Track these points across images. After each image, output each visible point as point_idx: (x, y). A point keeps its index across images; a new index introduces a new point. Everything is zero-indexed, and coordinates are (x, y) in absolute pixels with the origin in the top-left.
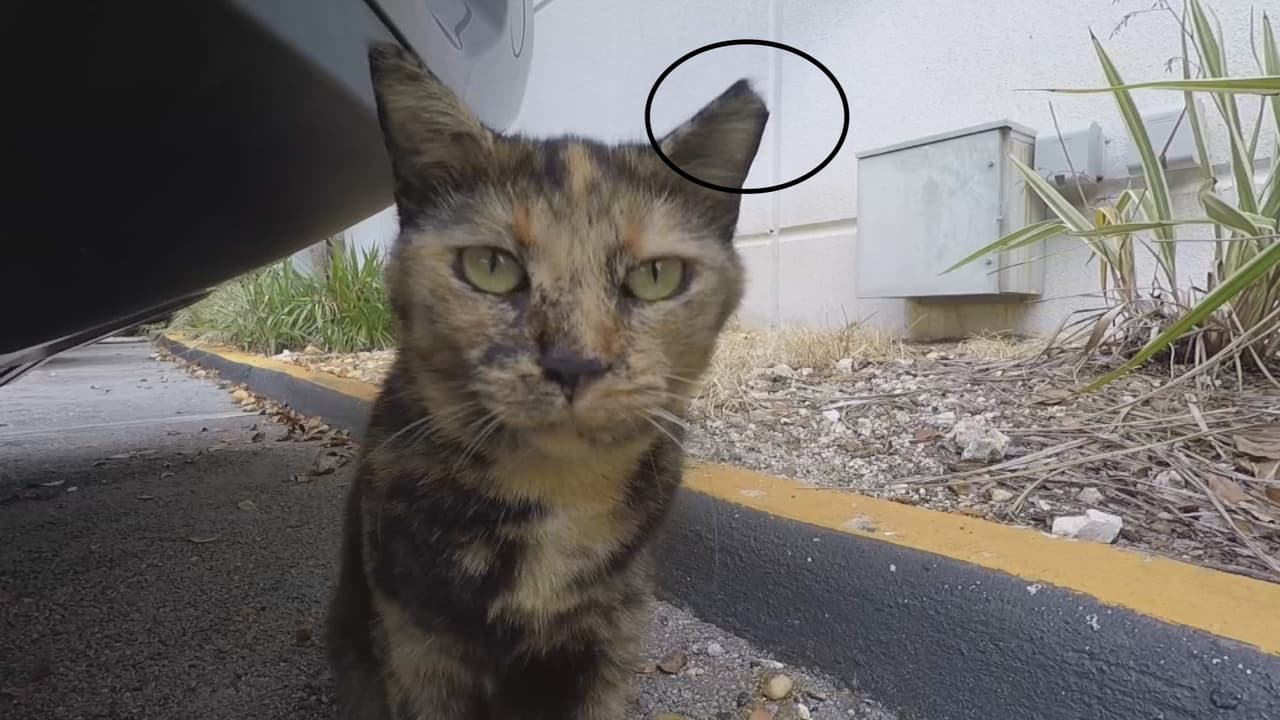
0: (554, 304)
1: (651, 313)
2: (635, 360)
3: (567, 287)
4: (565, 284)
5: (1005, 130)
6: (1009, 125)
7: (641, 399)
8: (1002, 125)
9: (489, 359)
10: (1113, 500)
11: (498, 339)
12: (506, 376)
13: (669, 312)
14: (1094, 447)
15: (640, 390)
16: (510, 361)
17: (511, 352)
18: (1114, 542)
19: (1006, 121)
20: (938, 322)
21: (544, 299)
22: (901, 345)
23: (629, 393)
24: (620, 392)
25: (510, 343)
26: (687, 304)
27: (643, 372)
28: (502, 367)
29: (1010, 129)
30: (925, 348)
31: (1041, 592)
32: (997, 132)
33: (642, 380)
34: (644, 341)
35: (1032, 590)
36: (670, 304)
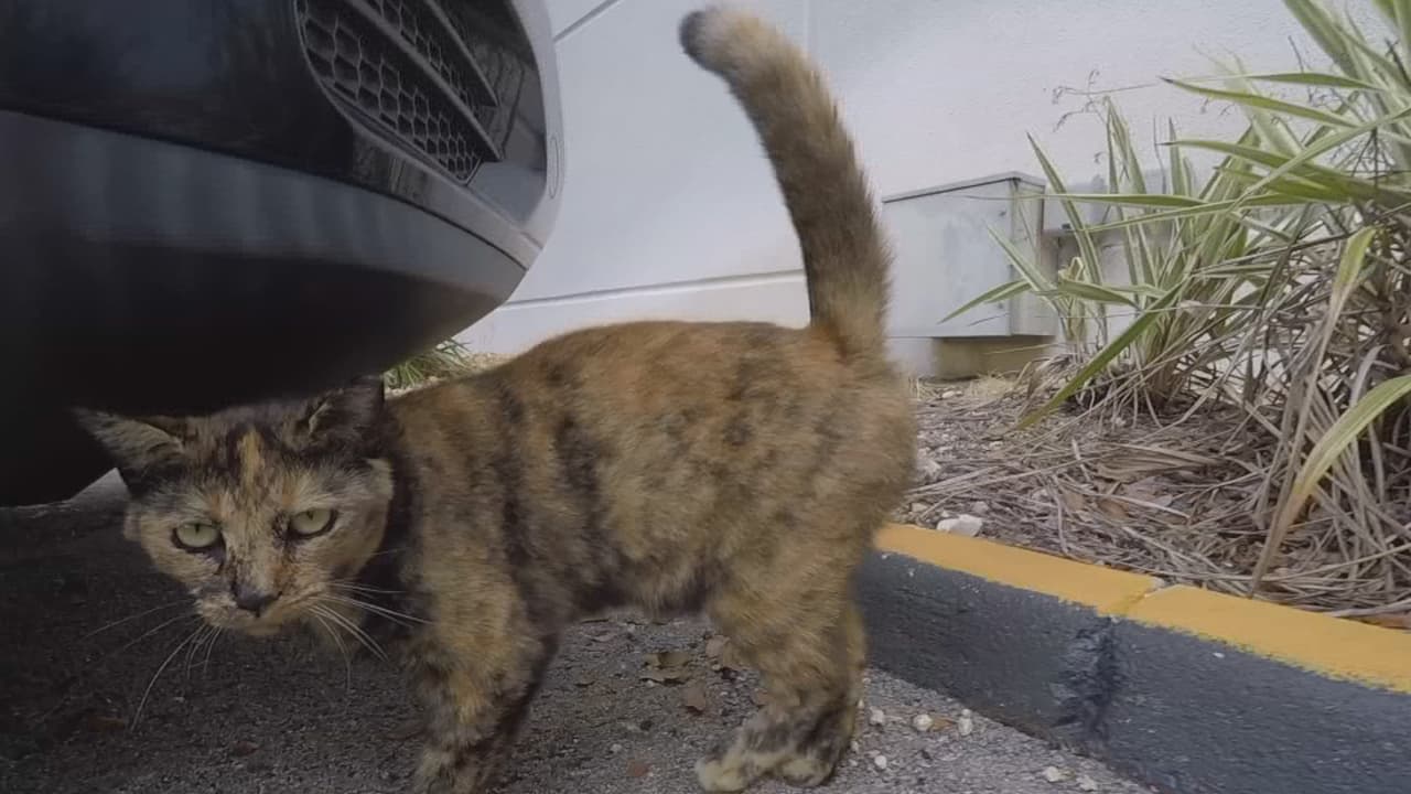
0: (240, 562)
1: (310, 546)
2: (300, 581)
3: (247, 551)
4: (246, 549)
5: (1015, 180)
6: (1017, 176)
7: (304, 604)
8: (1012, 176)
9: (203, 594)
10: (995, 510)
11: (208, 584)
12: (214, 606)
13: (321, 544)
14: (1002, 473)
15: (305, 598)
16: (217, 598)
17: (215, 591)
18: (977, 535)
19: (1015, 173)
20: (962, 360)
21: (234, 557)
22: (918, 385)
23: (297, 602)
24: (292, 604)
25: (215, 586)
26: (332, 537)
27: (306, 587)
28: (212, 600)
29: (1019, 180)
30: (940, 386)
31: (888, 558)
32: (1006, 182)
33: (306, 592)
34: (305, 567)
35: (884, 557)
36: (323, 538)
